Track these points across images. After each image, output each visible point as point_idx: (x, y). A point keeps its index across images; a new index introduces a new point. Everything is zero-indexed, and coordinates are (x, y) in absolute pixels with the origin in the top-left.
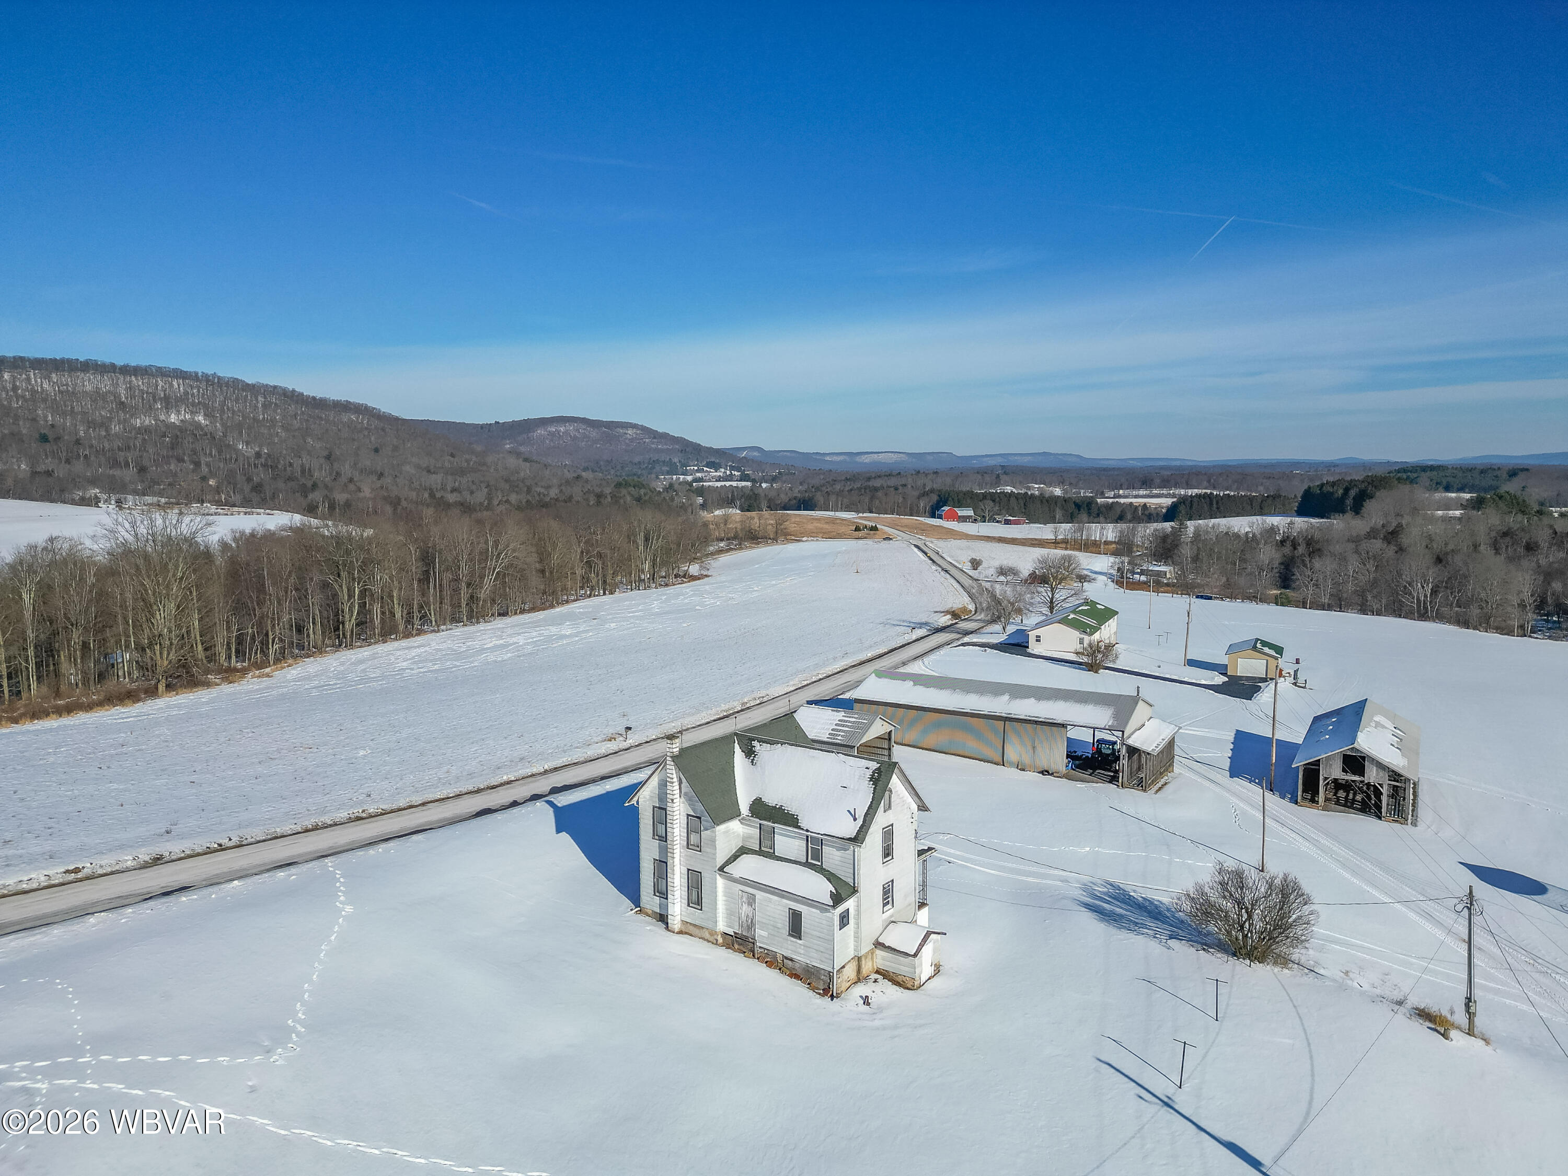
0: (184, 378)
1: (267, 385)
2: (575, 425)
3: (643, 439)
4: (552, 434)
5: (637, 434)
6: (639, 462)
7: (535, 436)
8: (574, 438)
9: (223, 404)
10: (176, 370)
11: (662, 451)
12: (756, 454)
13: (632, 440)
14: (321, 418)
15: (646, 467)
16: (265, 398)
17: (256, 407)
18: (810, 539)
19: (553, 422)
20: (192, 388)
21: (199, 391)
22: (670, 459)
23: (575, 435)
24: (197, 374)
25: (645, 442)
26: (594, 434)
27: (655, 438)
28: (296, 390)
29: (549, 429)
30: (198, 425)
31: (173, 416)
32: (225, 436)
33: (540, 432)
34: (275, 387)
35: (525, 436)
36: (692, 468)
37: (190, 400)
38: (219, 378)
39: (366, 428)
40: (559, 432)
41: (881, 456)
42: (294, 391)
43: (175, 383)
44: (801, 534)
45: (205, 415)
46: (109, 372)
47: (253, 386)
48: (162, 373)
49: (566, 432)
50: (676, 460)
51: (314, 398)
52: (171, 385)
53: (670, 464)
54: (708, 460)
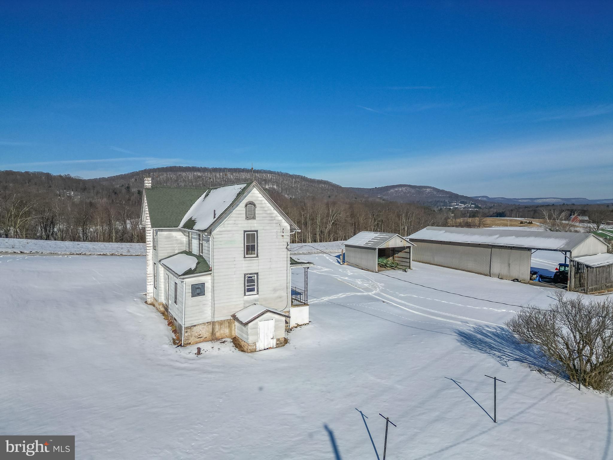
0: (271, 174)
1: (296, 175)
2: (406, 187)
3: (433, 193)
4: (396, 191)
5: (431, 191)
6: (431, 202)
7: (390, 192)
8: (405, 193)
9: (282, 182)
10: (269, 171)
11: (441, 197)
12: (485, 199)
13: (428, 193)
14: (312, 186)
15: (434, 204)
16: (295, 179)
17: (292, 182)
18: (496, 226)
19: (397, 187)
20: (273, 176)
21: (275, 178)
22: (444, 200)
23: (405, 191)
24: (275, 172)
25: (434, 194)
26: (413, 191)
27: (438, 192)
28: (305, 176)
29: (395, 189)
30: (274, 189)
31: (267, 186)
32: (282, 193)
33: (392, 190)
34: (299, 176)
35: (386, 192)
36: (454, 204)
37: (273, 181)
38: (282, 173)
39: (327, 189)
40: (399, 190)
41: (547, 200)
42: (305, 177)
43: (269, 175)
44: (492, 224)
45: (277, 185)
46: (249, 172)
47: (292, 175)
48: (265, 172)
49: (402, 191)
50: (447, 201)
51: (311, 179)
52: (267, 176)
53: (444, 202)
54: (461, 201)
